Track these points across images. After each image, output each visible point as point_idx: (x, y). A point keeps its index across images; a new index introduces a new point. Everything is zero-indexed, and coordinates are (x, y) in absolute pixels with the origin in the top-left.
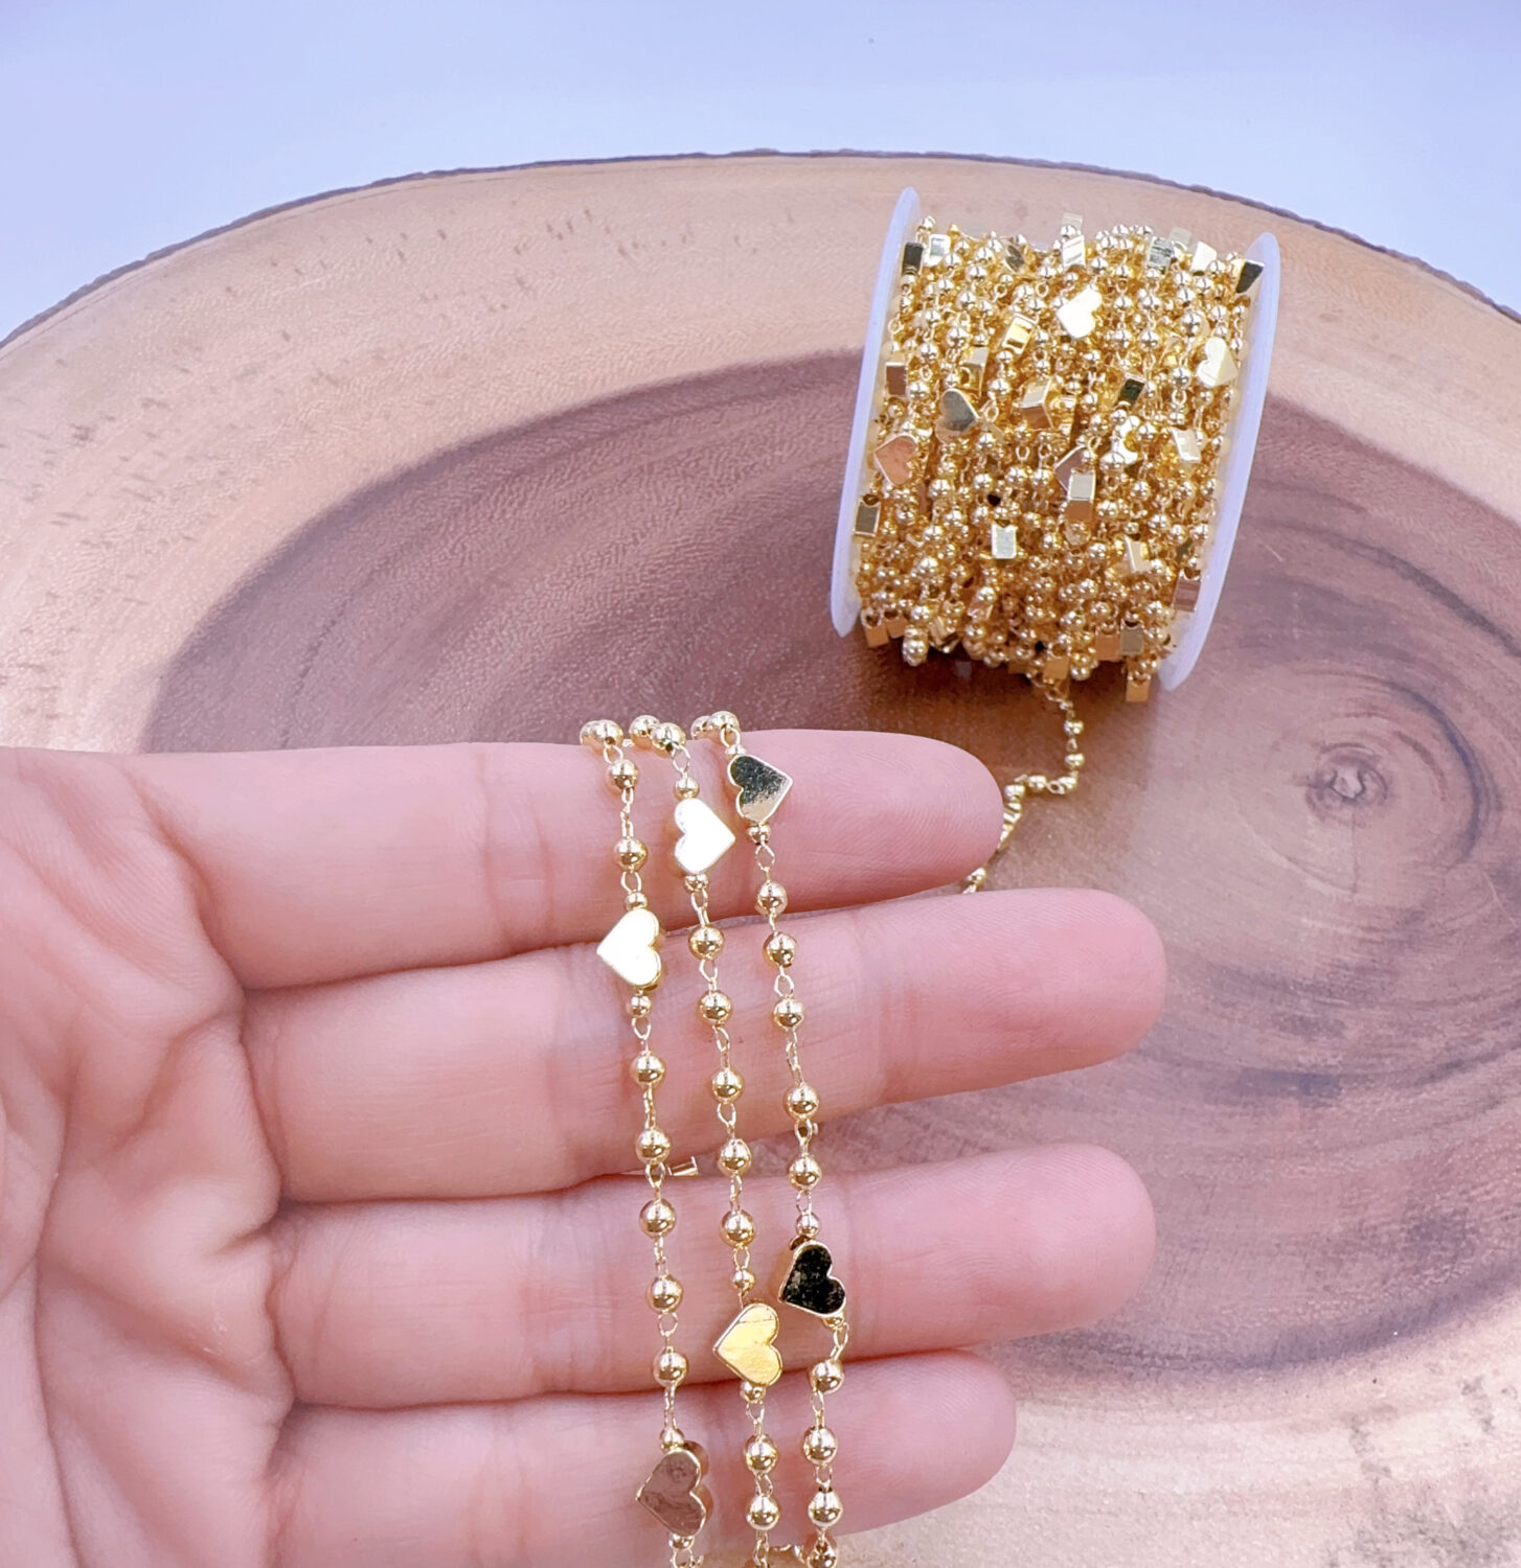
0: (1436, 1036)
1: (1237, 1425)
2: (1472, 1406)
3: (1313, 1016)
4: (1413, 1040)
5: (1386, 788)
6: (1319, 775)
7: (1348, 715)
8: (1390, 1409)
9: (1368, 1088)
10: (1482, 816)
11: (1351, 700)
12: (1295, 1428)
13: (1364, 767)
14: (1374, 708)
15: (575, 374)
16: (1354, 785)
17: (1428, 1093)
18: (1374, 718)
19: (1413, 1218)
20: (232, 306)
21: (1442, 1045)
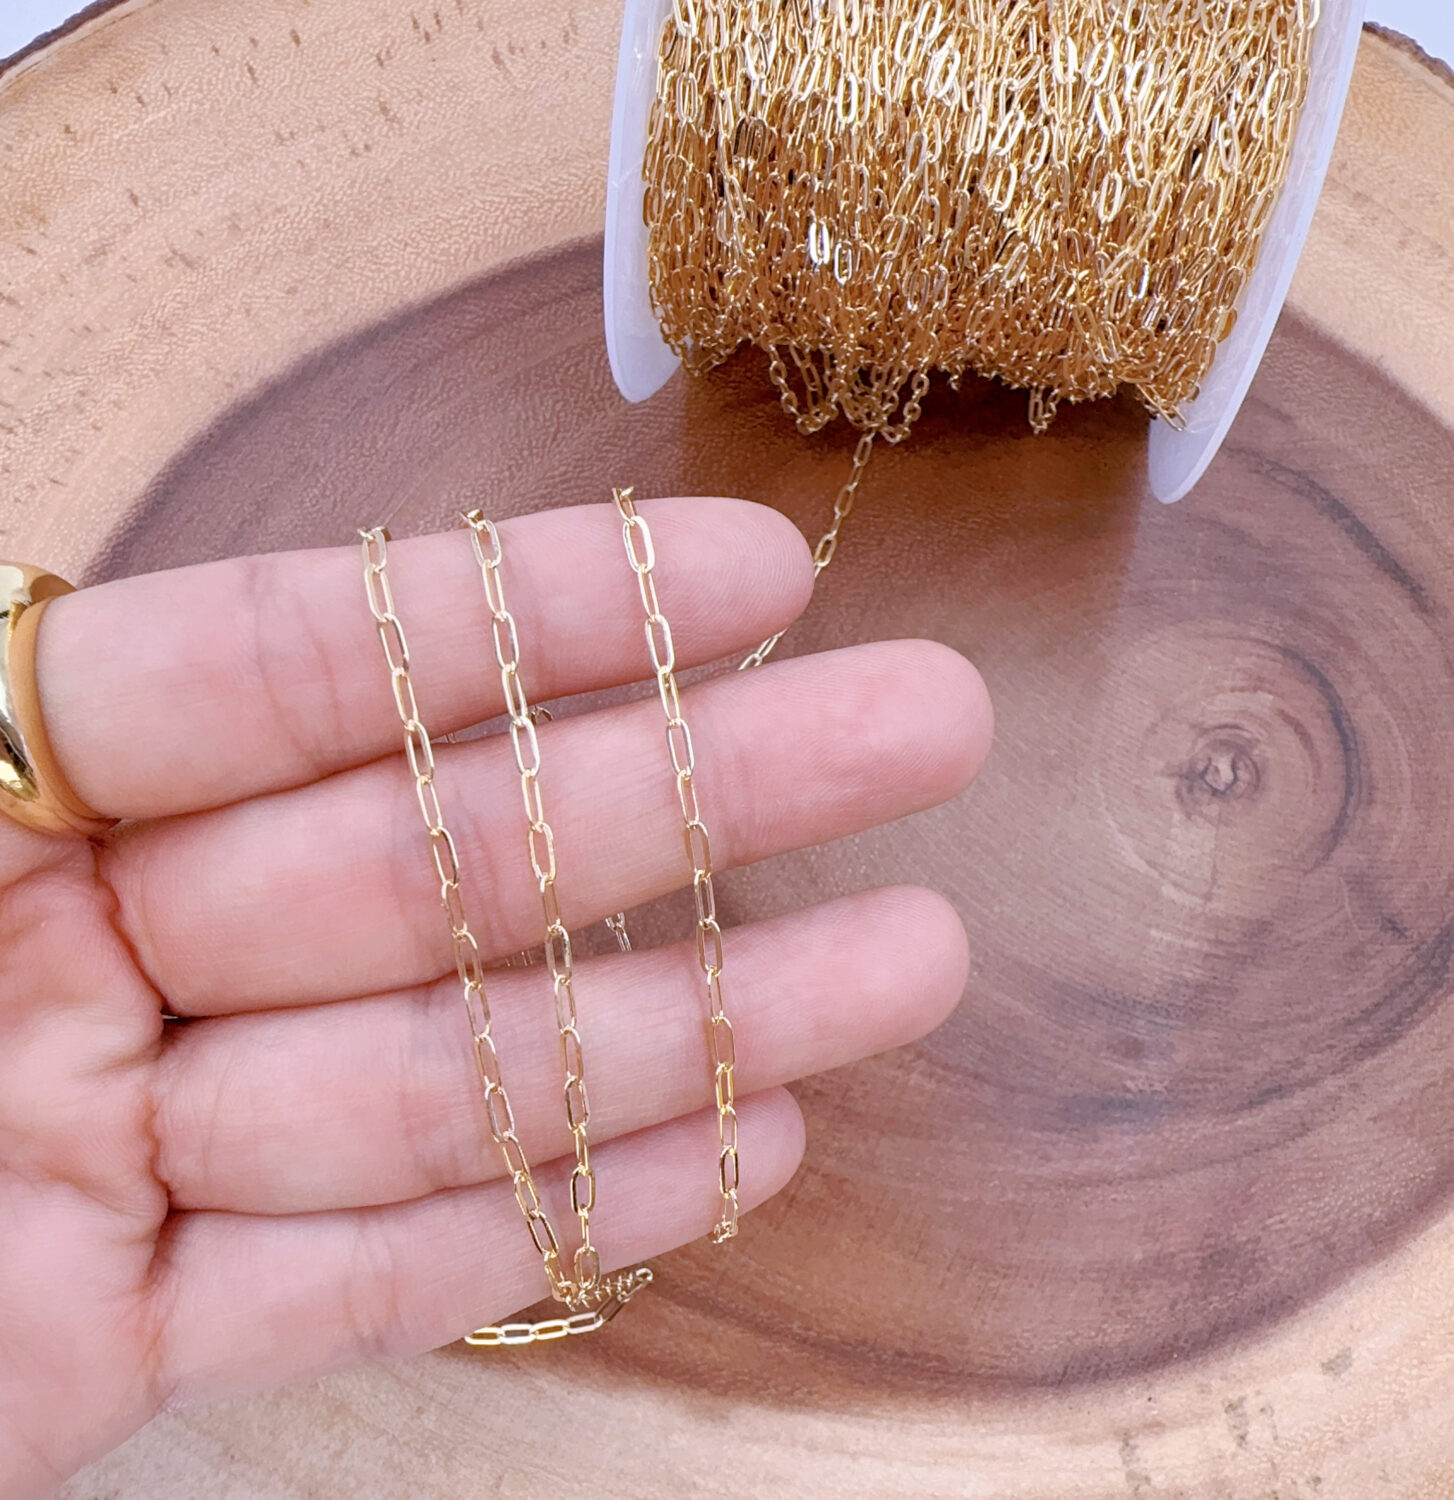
0: (1260, 1062)
1: (1024, 1437)
2: (1232, 1423)
3: (1147, 1038)
4: (1239, 1064)
5: (1258, 779)
6: (1192, 763)
7: (1233, 690)
8: (1159, 1424)
9: (1188, 1115)
10: (1350, 812)
11: (1238, 670)
12: (1075, 1441)
13: (1240, 751)
14: (1261, 679)
15: (447, 246)
16: (1226, 774)
17: (1244, 1121)
18: (1260, 692)
19: (1209, 1246)
20: (72, 156)
21: (1267, 1069)
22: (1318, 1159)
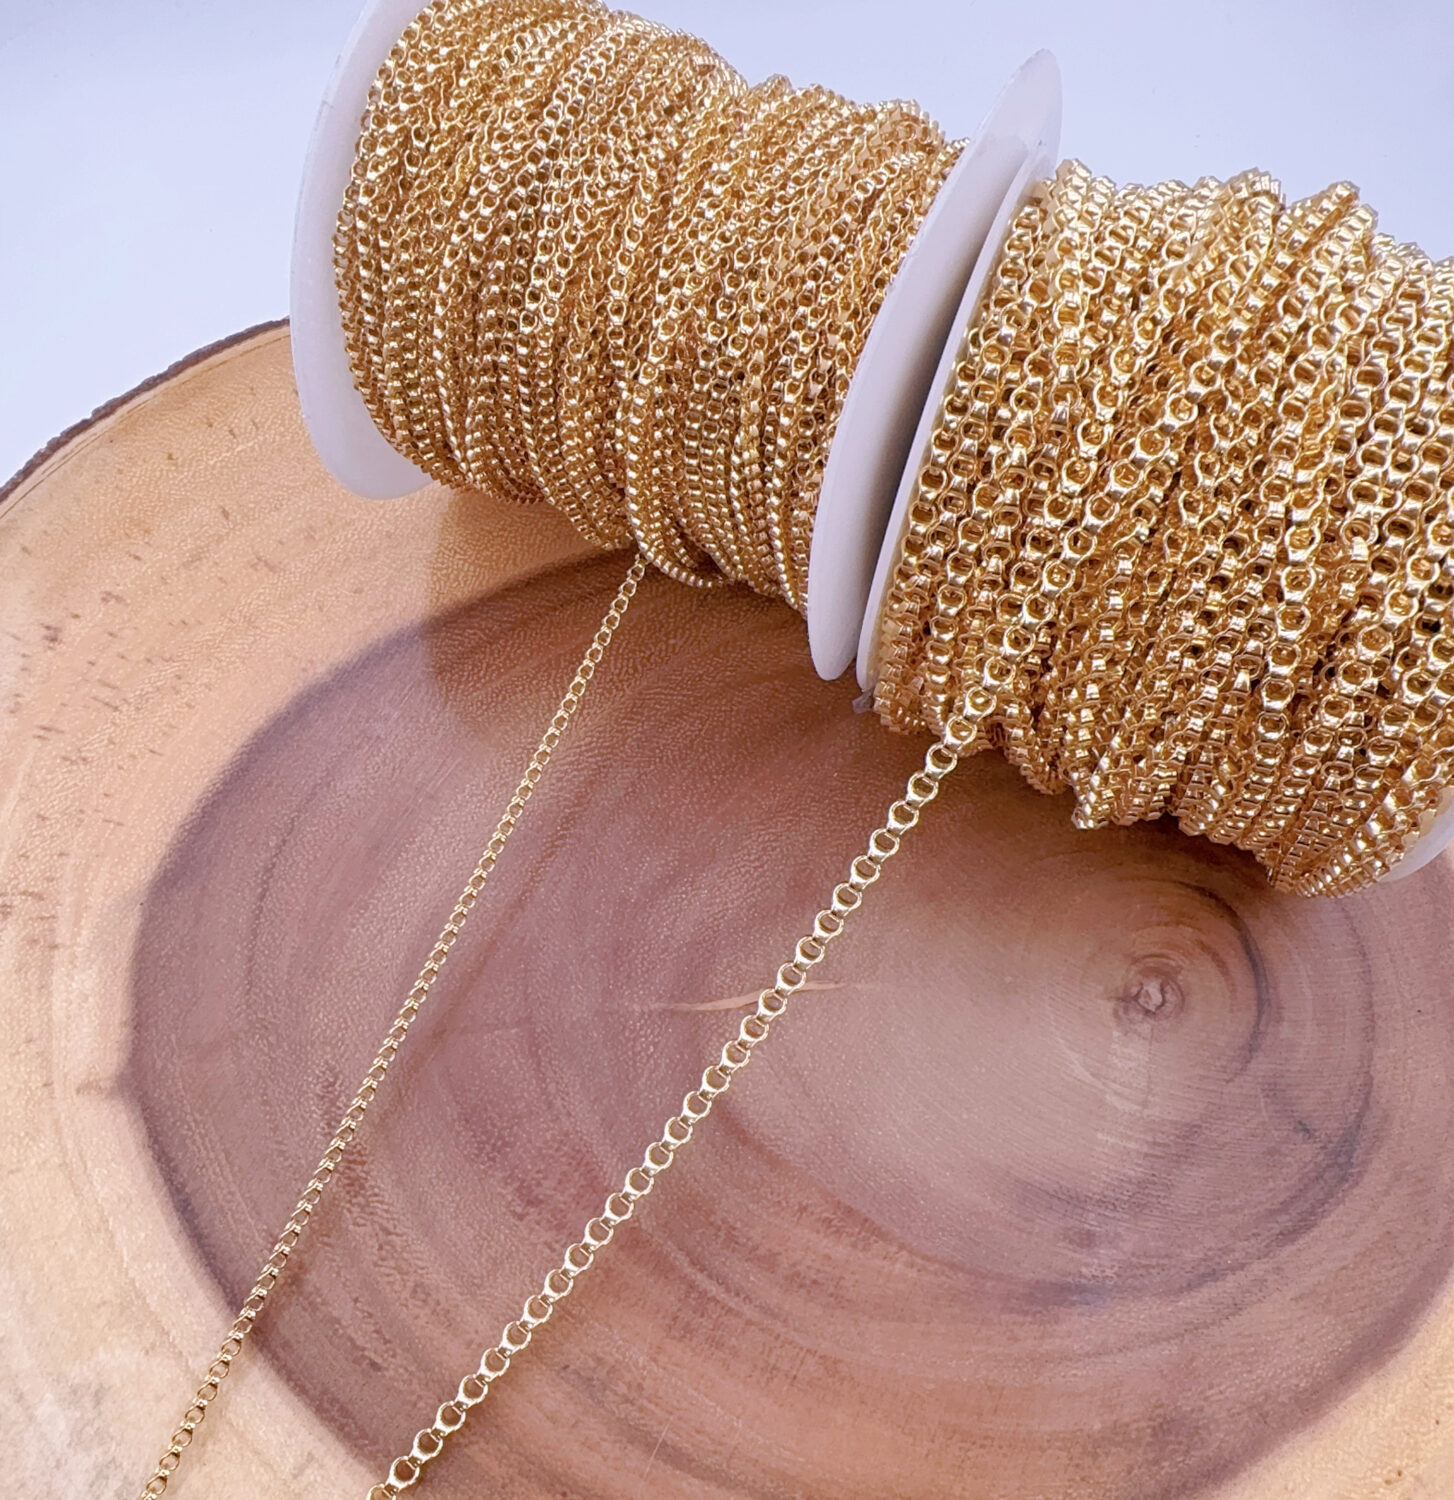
0: (1196, 1249)
3: (1098, 1229)
4: (1178, 1251)
5: (1183, 1000)
6: (1126, 989)
7: (1159, 924)
9: (1136, 1297)
10: (1262, 1028)
11: (1163, 908)
13: (1167, 978)
14: (1182, 915)
16: (1157, 998)
17: (1184, 1302)
18: (1181, 926)
19: (1159, 1416)
20: (174, 478)
21: (1201, 1255)
22: (1250, 1336)
